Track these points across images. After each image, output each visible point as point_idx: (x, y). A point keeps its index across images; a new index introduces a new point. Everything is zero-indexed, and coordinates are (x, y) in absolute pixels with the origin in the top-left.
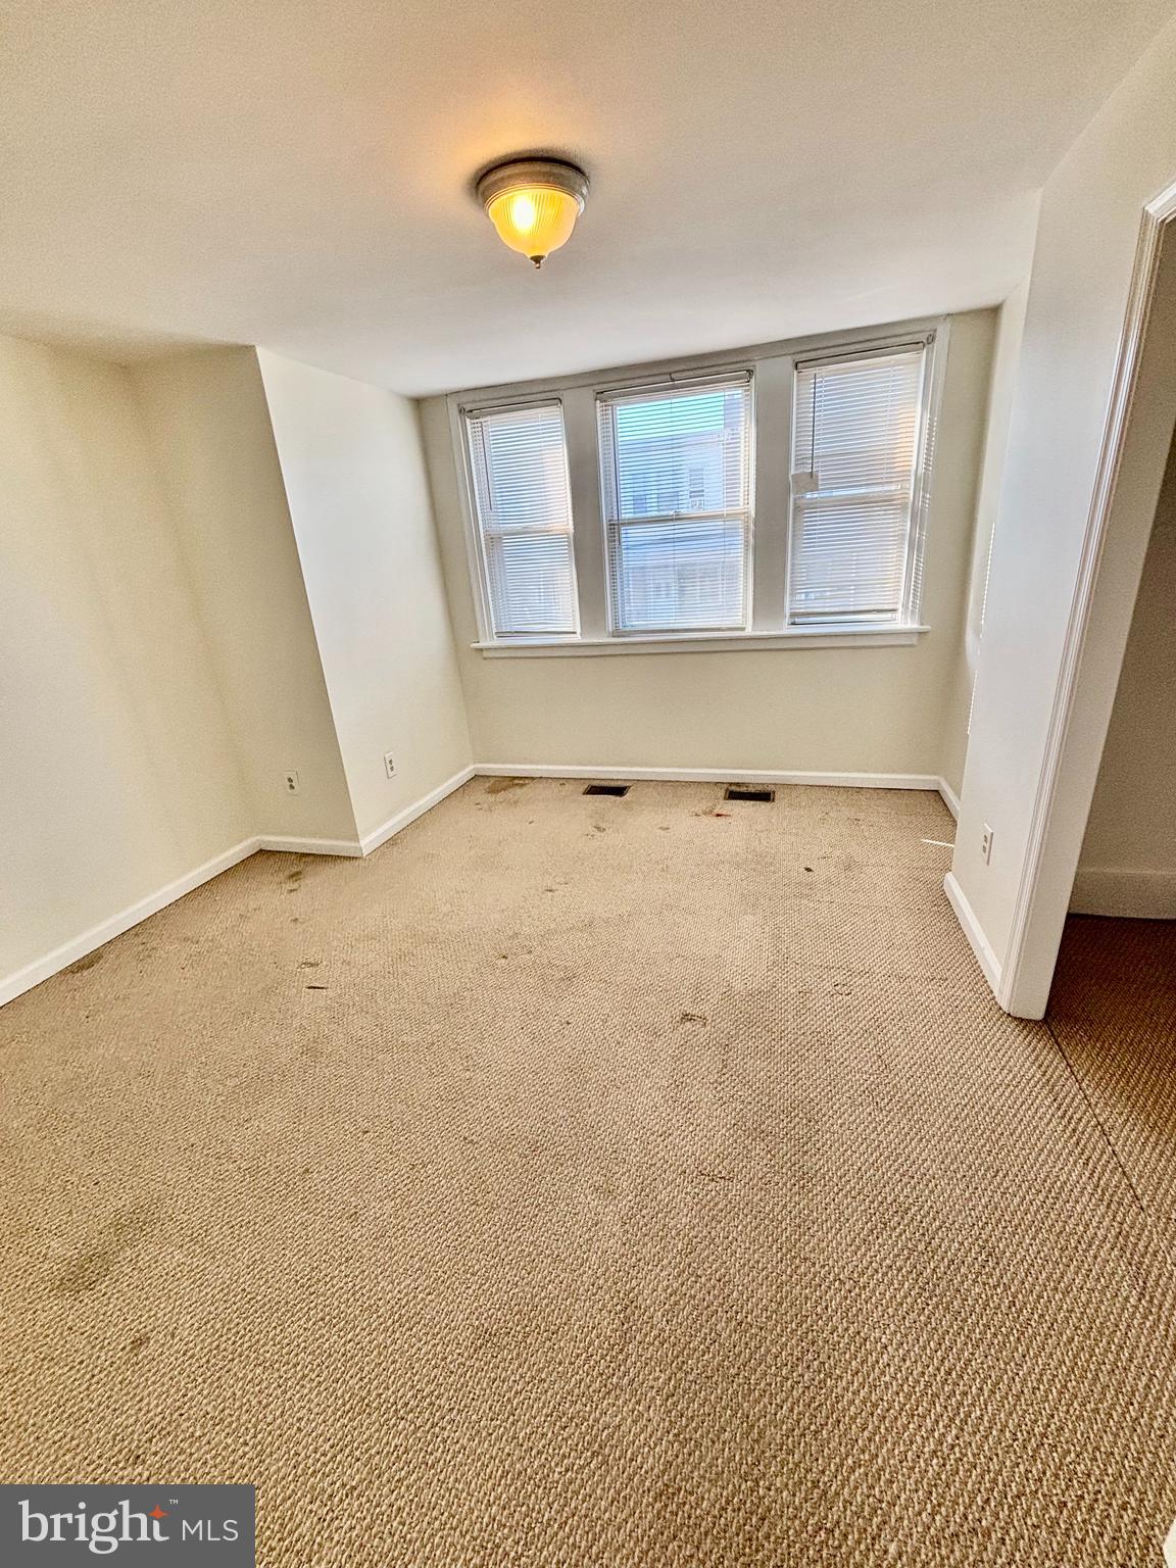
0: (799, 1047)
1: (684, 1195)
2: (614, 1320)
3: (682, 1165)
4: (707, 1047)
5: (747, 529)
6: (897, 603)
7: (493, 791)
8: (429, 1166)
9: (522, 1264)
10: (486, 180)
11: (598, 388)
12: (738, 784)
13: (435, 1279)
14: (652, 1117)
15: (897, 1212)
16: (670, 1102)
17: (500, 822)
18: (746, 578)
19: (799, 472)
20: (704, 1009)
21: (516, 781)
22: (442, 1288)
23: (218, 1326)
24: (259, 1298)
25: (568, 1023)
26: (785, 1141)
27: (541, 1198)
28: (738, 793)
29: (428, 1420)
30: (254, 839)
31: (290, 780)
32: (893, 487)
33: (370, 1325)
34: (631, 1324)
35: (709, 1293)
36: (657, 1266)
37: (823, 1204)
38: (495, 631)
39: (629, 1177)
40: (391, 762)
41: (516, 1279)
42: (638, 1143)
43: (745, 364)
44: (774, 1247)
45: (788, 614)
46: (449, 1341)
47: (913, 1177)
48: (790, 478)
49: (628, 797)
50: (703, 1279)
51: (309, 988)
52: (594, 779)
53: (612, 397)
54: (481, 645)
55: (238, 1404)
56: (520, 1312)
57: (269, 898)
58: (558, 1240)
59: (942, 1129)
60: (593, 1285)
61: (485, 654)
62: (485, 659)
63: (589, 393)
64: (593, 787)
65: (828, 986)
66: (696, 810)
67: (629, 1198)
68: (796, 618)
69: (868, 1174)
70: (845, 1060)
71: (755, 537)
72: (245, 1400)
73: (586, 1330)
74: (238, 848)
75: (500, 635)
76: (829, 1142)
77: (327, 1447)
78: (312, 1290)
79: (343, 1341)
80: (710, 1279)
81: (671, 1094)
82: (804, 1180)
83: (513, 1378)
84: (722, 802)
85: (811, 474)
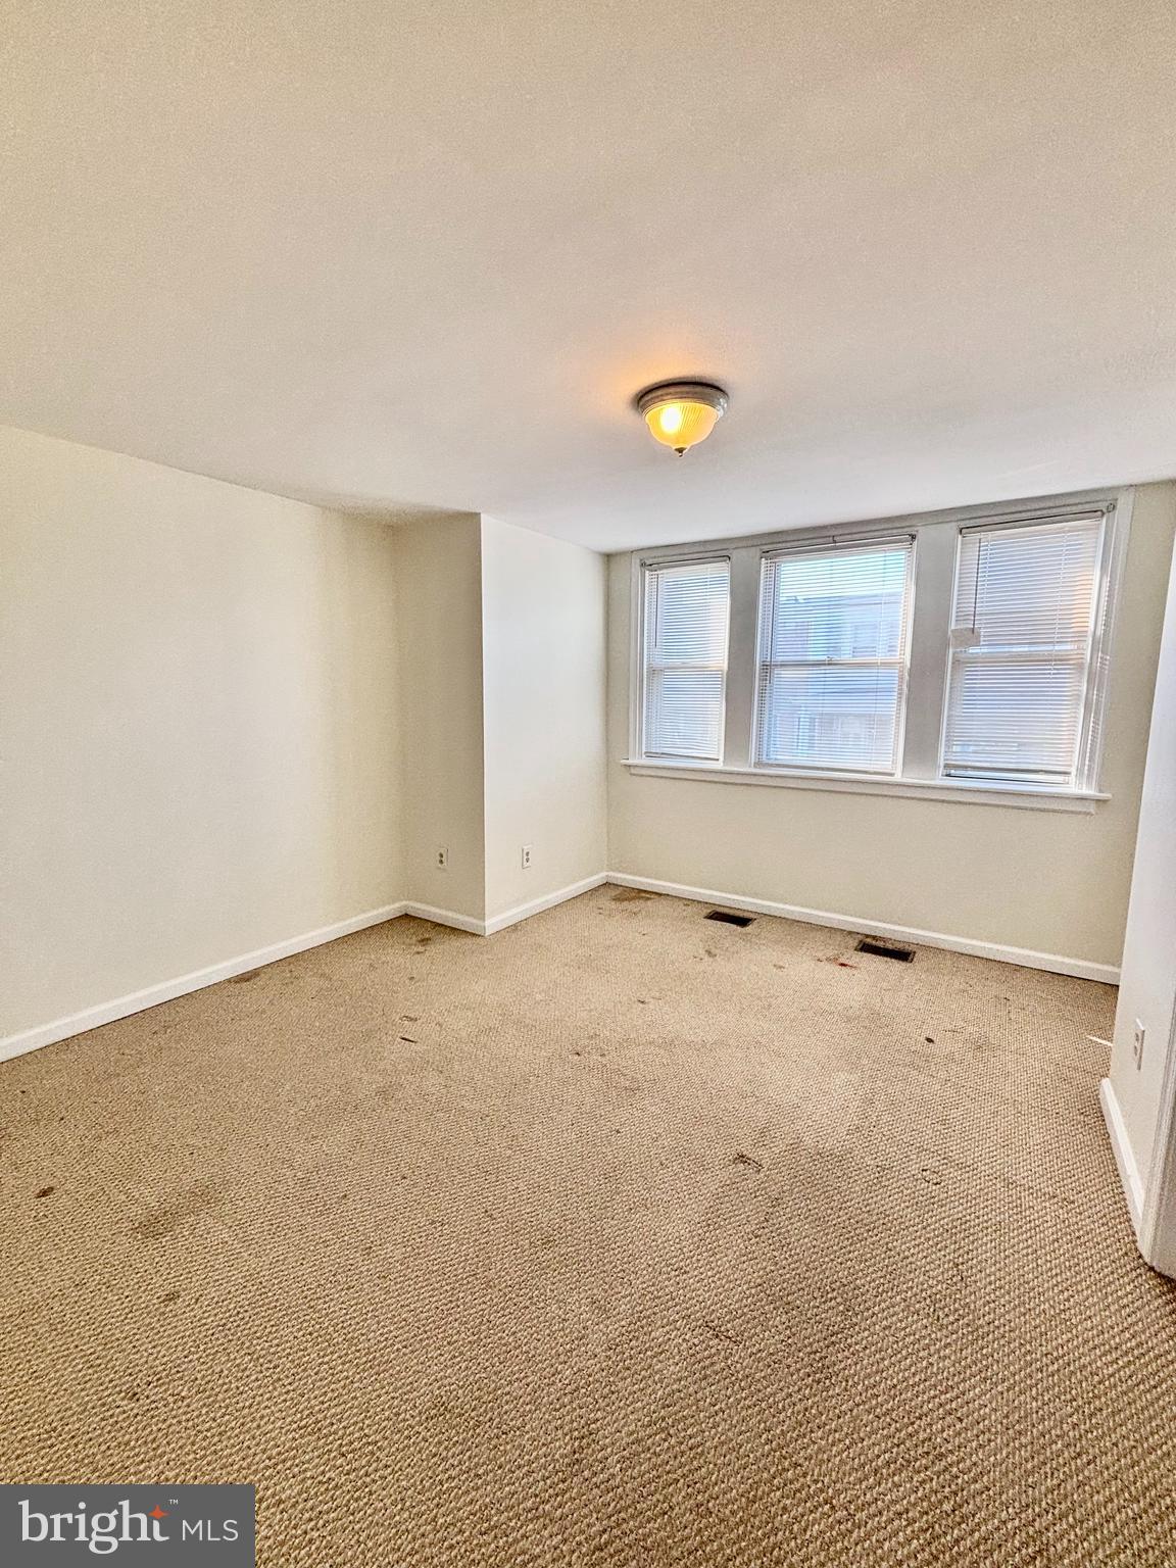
0: (859, 1225)
1: (680, 1341)
2: (566, 1445)
3: (688, 1309)
4: (753, 1195)
5: (901, 678)
6: (1070, 766)
7: (616, 899)
8: (446, 1226)
9: (497, 1351)
10: (645, 398)
11: (766, 548)
12: (874, 938)
13: (415, 1335)
14: (673, 1248)
15: (928, 1453)
16: (696, 1239)
17: (617, 929)
18: (898, 725)
19: (958, 627)
20: (764, 1155)
21: (643, 895)
22: (418, 1346)
23: (232, 1306)
24: (270, 1294)
25: (618, 1132)
26: (812, 1321)
27: (537, 1292)
28: (871, 947)
29: (364, 1467)
30: (404, 903)
31: (441, 856)
32: (1068, 647)
33: (346, 1354)
34: (582, 1456)
35: (675, 1457)
36: (628, 1406)
37: (837, 1411)
38: (644, 750)
39: (629, 1302)
40: (527, 854)
41: (487, 1364)
42: (650, 1269)
43: (906, 530)
44: (764, 1436)
45: (942, 765)
46: (407, 1399)
47: (961, 1420)
48: (950, 633)
49: (749, 929)
50: (673, 1441)
51: (403, 1039)
52: (719, 906)
53: (776, 556)
54: (630, 762)
55: (220, 1382)
56: (479, 1398)
57: (398, 957)
58: (539, 1340)
59: (1017, 1377)
60: (558, 1400)
61: (633, 771)
62: (631, 774)
63: (756, 552)
64: (717, 913)
65: (914, 1169)
66: (820, 955)
67: (623, 1323)
68: (950, 770)
69: (903, 1396)
70: (913, 1255)
71: (909, 687)
72: (227, 1381)
73: (535, 1443)
74: (387, 908)
75: (649, 755)
76: (864, 1342)
77: (274, 1452)
78: (312, 1304)
79: (320, 1361)
80: (682, 1443)
81: (700, 1231)
82: (822, 1373)
83: (451, 1461)
84: (852, 952)
85: (973, 629)
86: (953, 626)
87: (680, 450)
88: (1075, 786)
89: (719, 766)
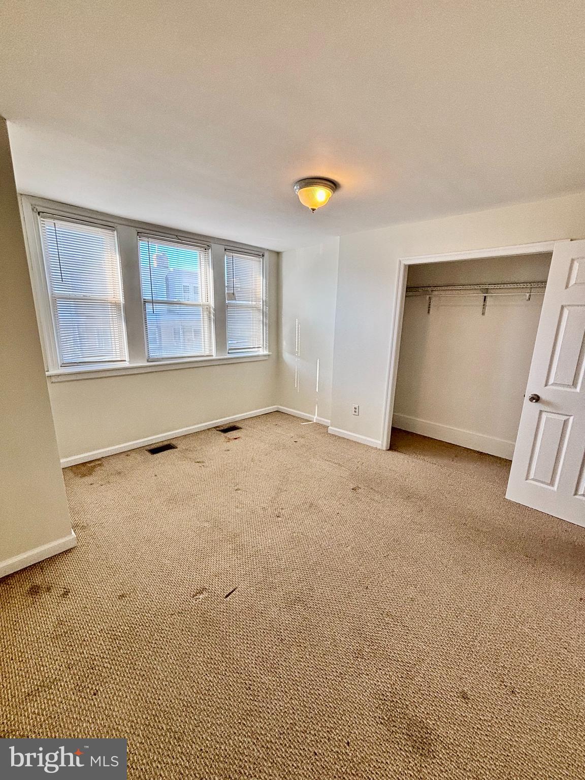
5: (209, 312)
6: (259, 345)
12: (218, 427)
19: (228, 292)
21: (92, 464)
28: (222, 430)
32: (256, 303)
43: (208, 243)
45: (227, 349)
48: (226, 294)
49: (179, 448)
54: (50, 373)
61: (54, 380)
62: (53, 383)
63: (134, 231)
64: (153, 449)
66: (223, 440)
68: (230, 351)
75: (64, 365)
84: (224, 434)
85: (233, 294)
86: (226, 292)
87: (313, 210)
88: (263, 352)
89: (126, 364)
